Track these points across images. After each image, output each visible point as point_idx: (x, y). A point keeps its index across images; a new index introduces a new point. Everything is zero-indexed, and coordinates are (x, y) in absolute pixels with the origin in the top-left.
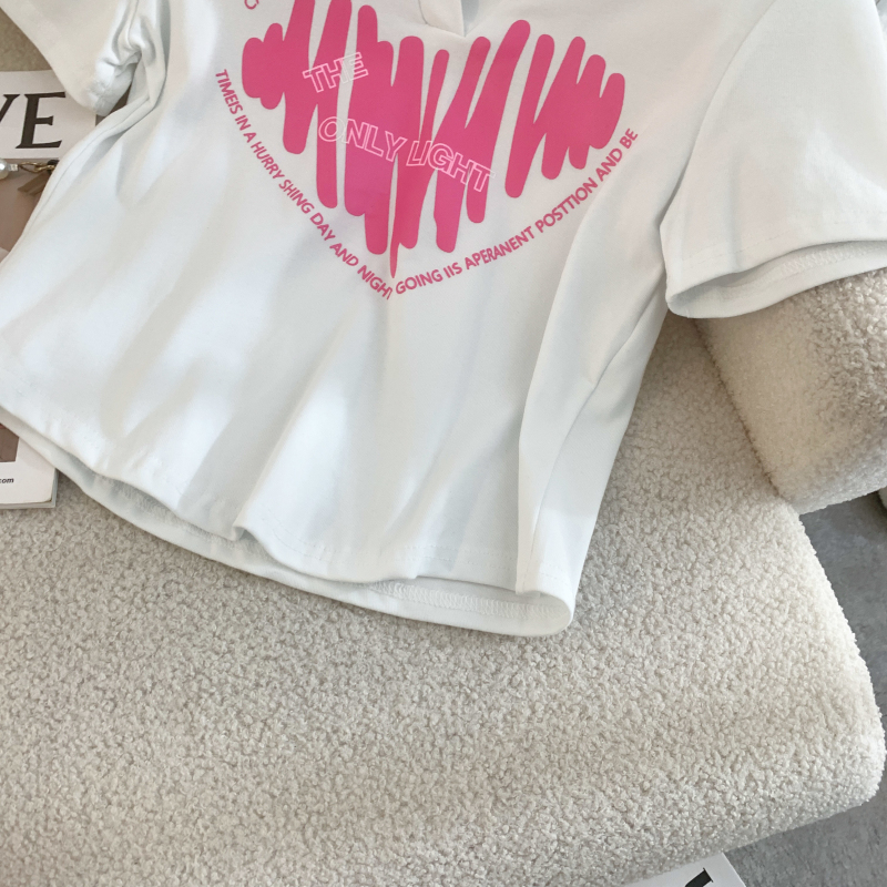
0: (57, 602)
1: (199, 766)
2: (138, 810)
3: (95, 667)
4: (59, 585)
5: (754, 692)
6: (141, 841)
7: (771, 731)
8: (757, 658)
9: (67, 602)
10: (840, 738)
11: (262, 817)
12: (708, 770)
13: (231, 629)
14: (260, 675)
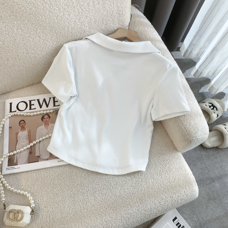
0: (72, 180)
1: (97, 202)
2: (89, 210)
3: (80, 189)
4: (72, 177)
5: (177, 182)
6: (90, 214)
7: (180, 188)
8: (177, 177)
9: (74, 179)
10: (191, 188)
11: (107, 209)
12: (171, 195)
13: (98, 181)
14: (104, 187)
